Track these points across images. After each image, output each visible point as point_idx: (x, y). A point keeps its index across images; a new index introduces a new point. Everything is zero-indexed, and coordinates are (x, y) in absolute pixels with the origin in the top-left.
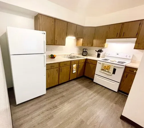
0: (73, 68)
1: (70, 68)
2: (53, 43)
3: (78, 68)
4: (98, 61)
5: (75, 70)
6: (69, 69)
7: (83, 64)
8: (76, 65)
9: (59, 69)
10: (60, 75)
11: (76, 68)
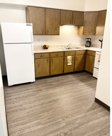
0: (68, 60)
1: (64, 59)
2: (44, 33)
3: (74, 60)
4: (96, 52)
5: (70, 62)
6: (62, 60)
7: (82, 56)
8: (71, 56)
9: (50, 59)
10: (51, 66)
11: (72, 60)
